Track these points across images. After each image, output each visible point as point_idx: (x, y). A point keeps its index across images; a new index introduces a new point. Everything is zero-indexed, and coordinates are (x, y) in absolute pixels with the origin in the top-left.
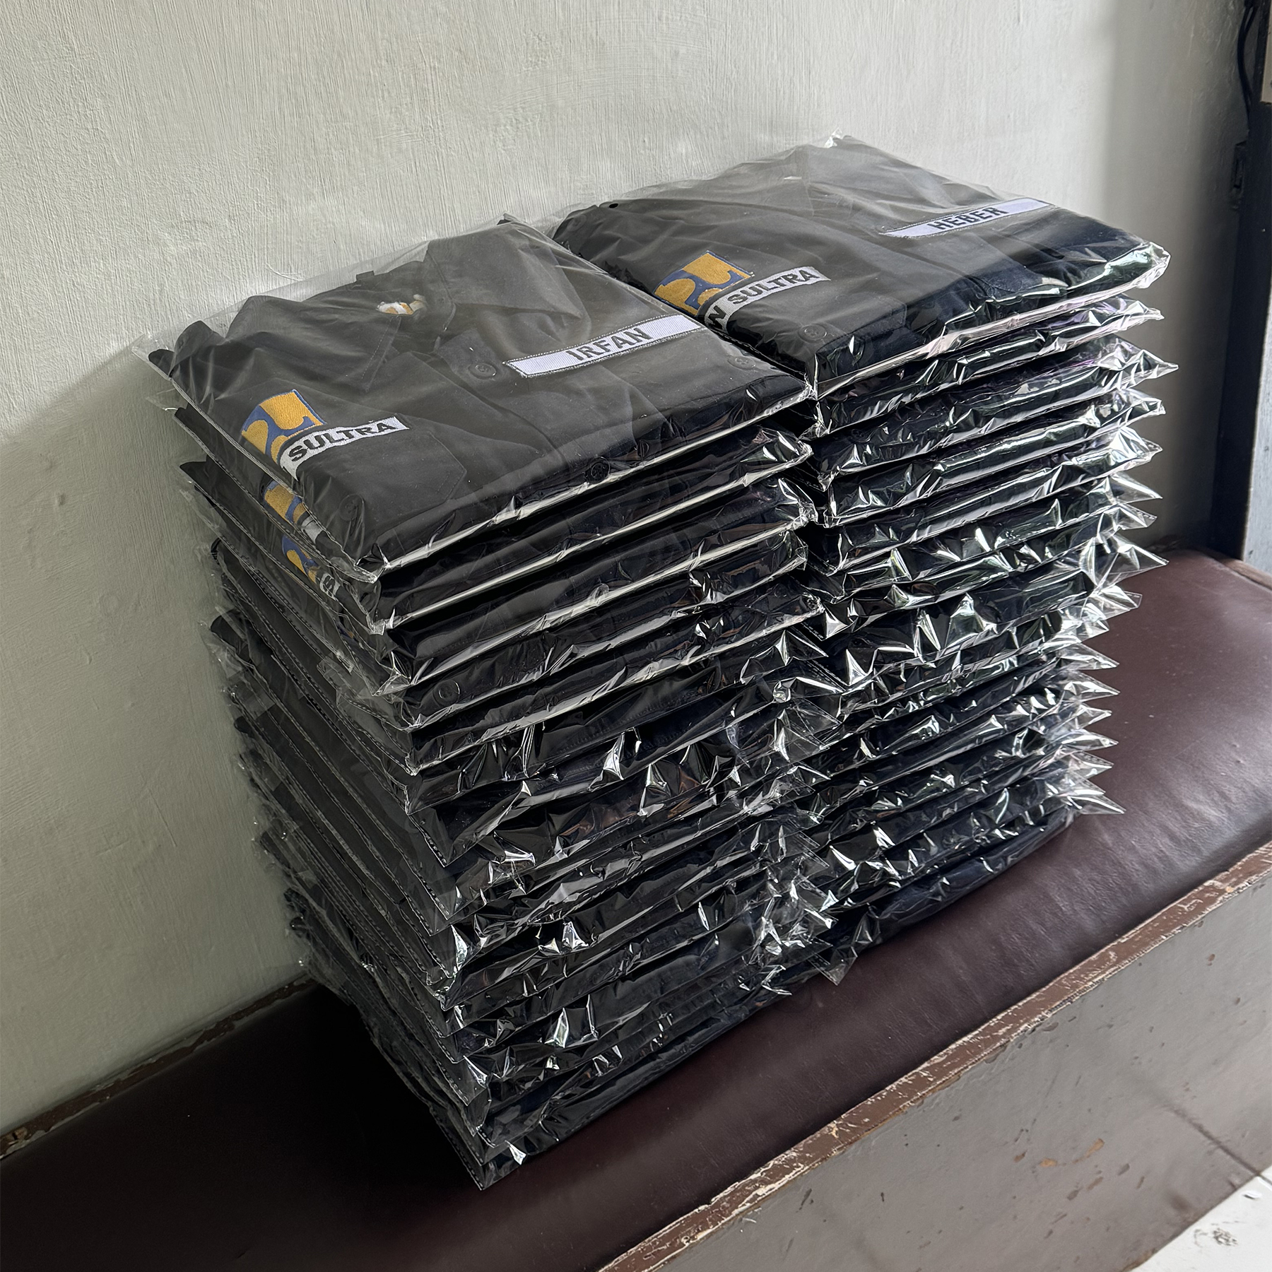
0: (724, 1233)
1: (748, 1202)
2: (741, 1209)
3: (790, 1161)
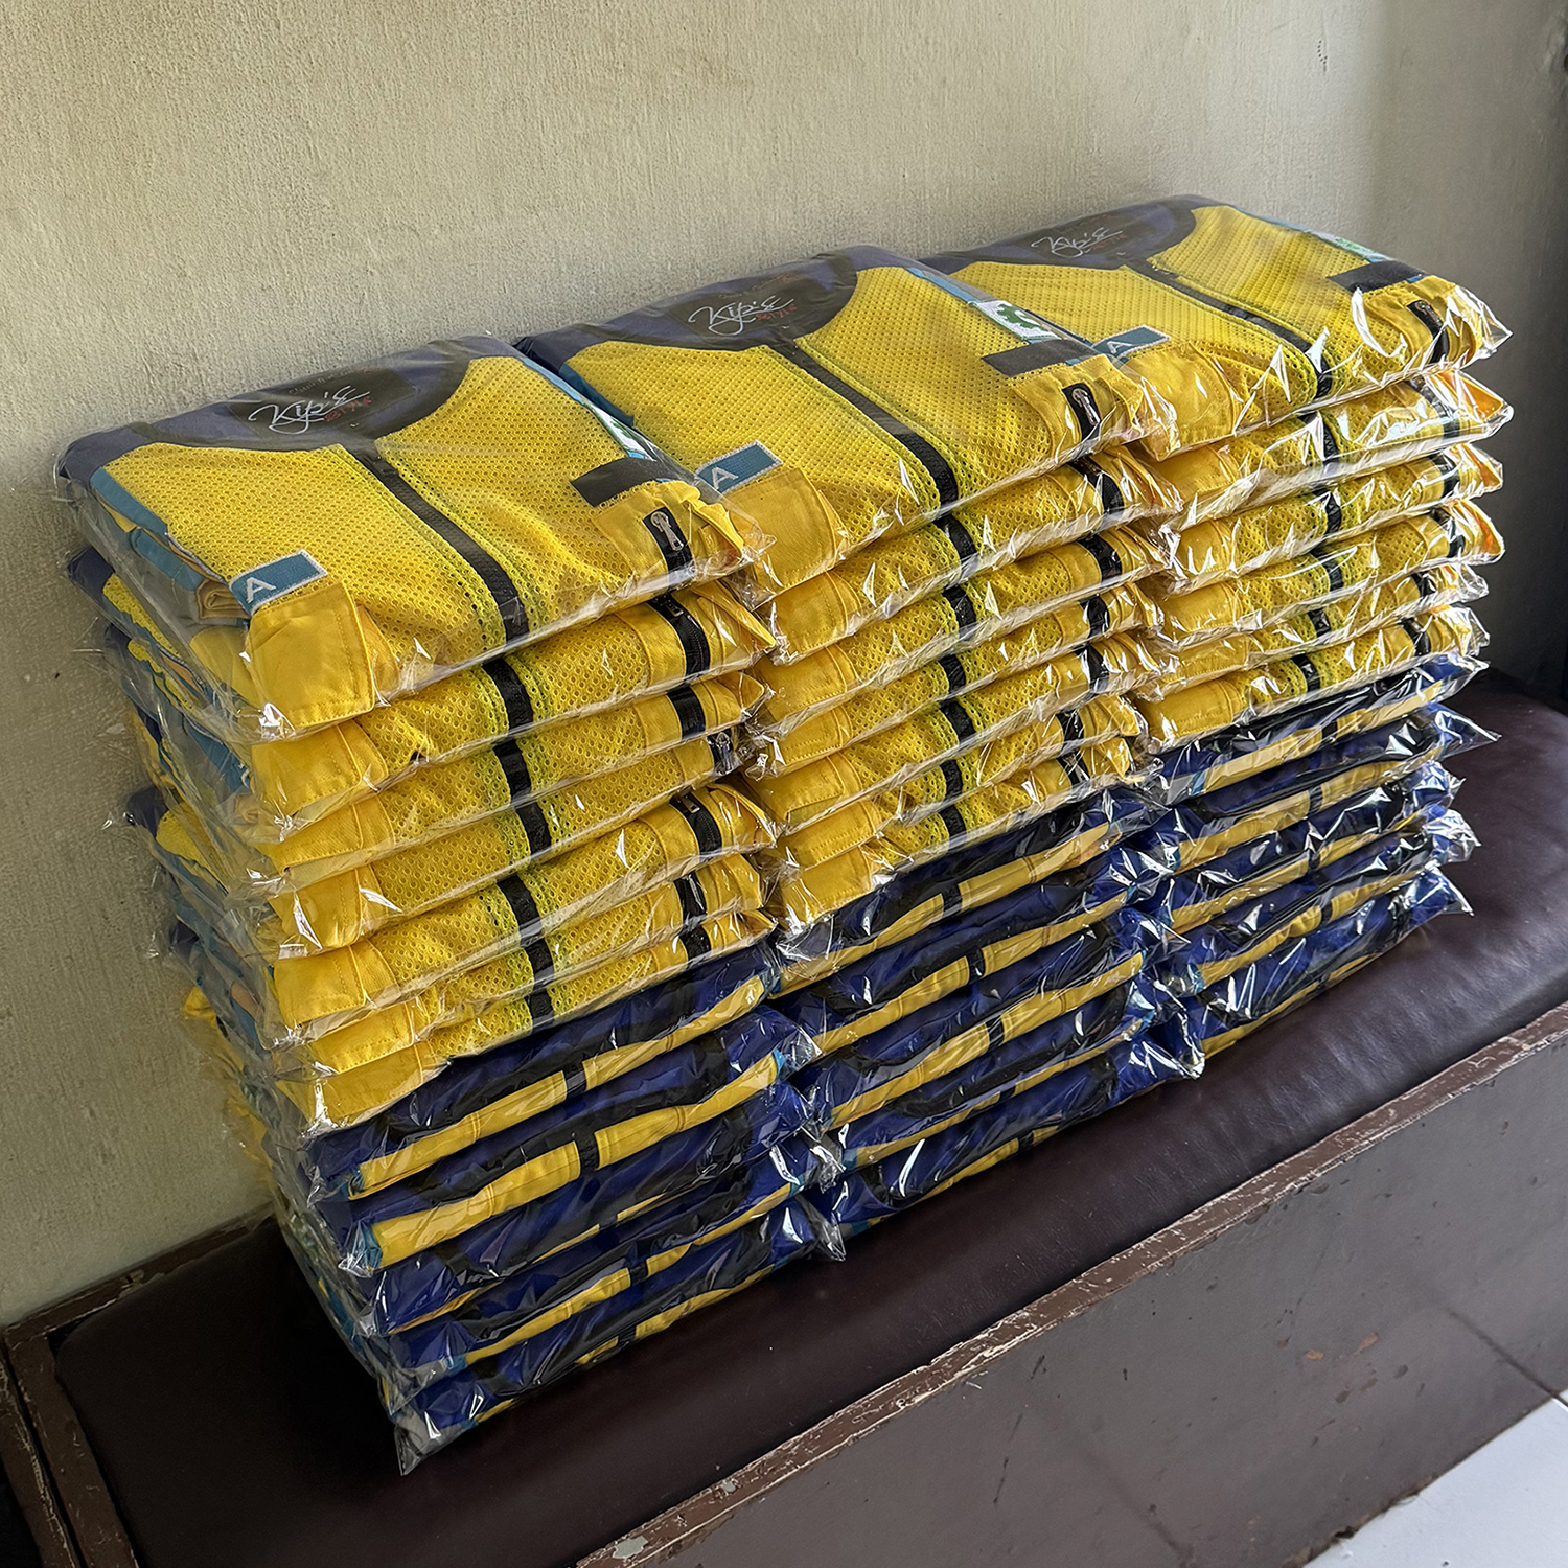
0: (945, 1397)
1: (971, 1365)
2: (964, 1372)
3: (1021, 1322)
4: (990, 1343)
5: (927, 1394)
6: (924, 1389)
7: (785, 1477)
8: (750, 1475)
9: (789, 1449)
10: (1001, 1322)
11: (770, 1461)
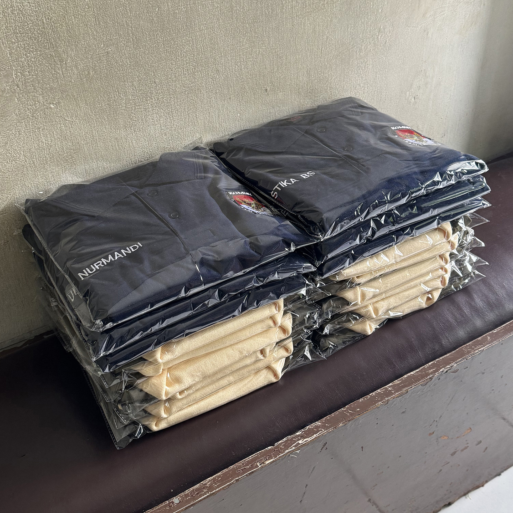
0: (280, 462)
1: (293, 447)
2: (289, 450)
3: (317, 427)
4: (302, 437)
5: (272, 460)
6: (270, 458)
7: (203, 497)
8: (187, 495)
9: (206, 484)
10: (308, 427)
11: (197, 490)
